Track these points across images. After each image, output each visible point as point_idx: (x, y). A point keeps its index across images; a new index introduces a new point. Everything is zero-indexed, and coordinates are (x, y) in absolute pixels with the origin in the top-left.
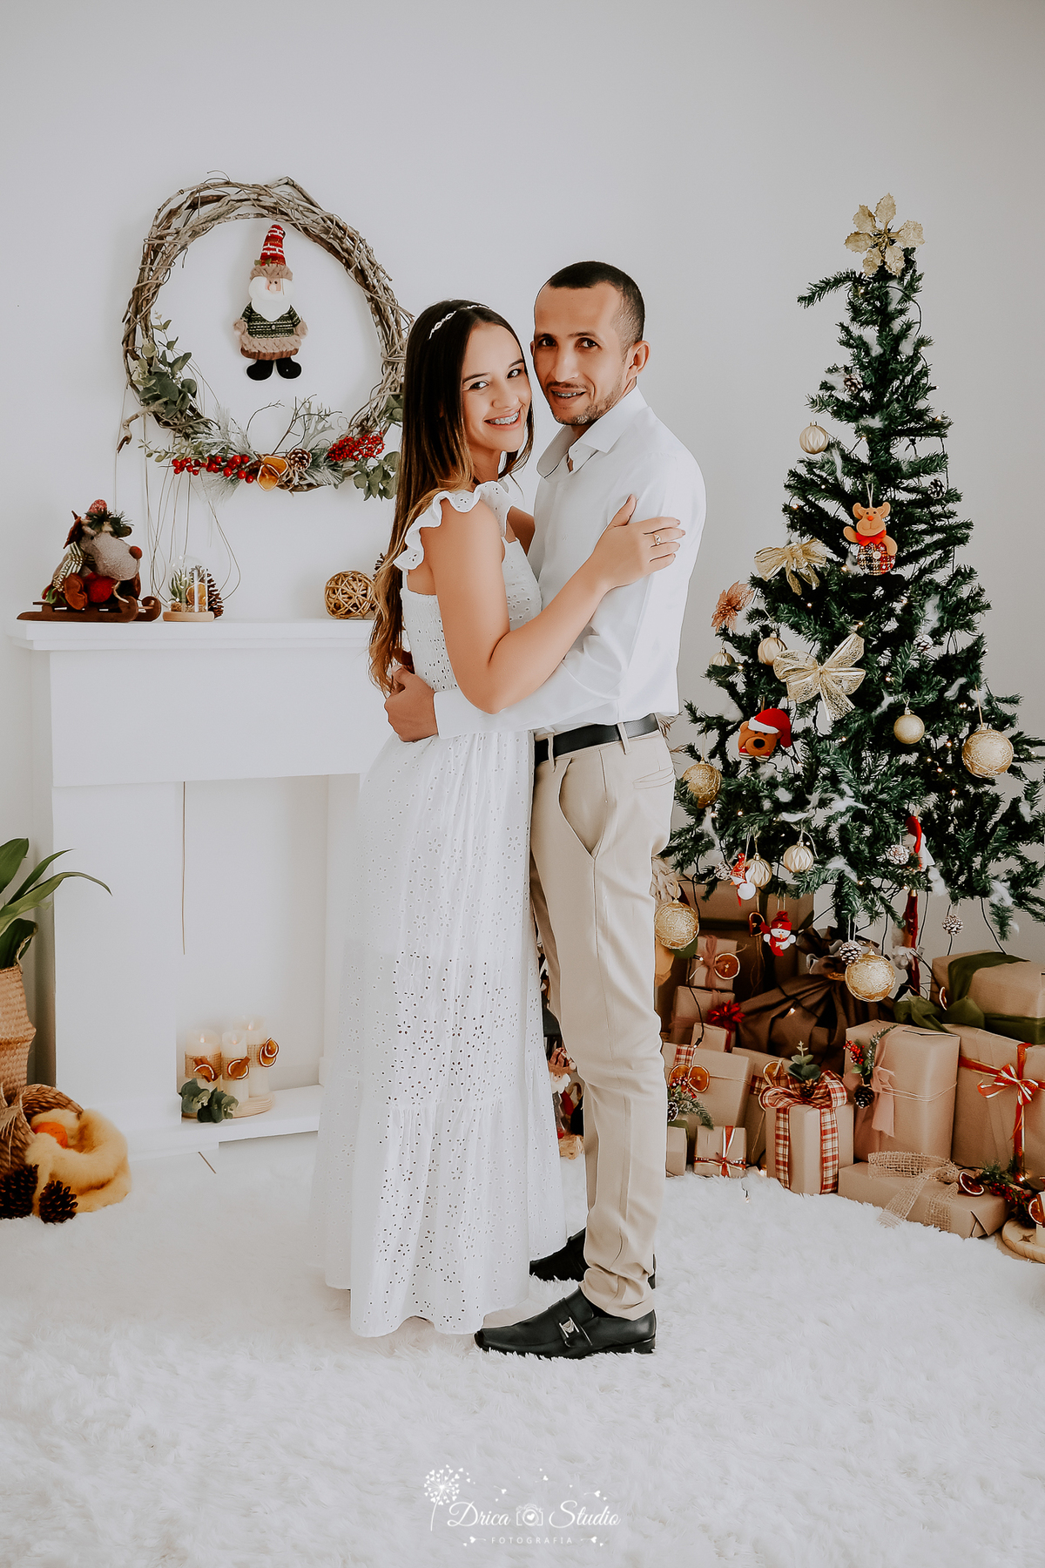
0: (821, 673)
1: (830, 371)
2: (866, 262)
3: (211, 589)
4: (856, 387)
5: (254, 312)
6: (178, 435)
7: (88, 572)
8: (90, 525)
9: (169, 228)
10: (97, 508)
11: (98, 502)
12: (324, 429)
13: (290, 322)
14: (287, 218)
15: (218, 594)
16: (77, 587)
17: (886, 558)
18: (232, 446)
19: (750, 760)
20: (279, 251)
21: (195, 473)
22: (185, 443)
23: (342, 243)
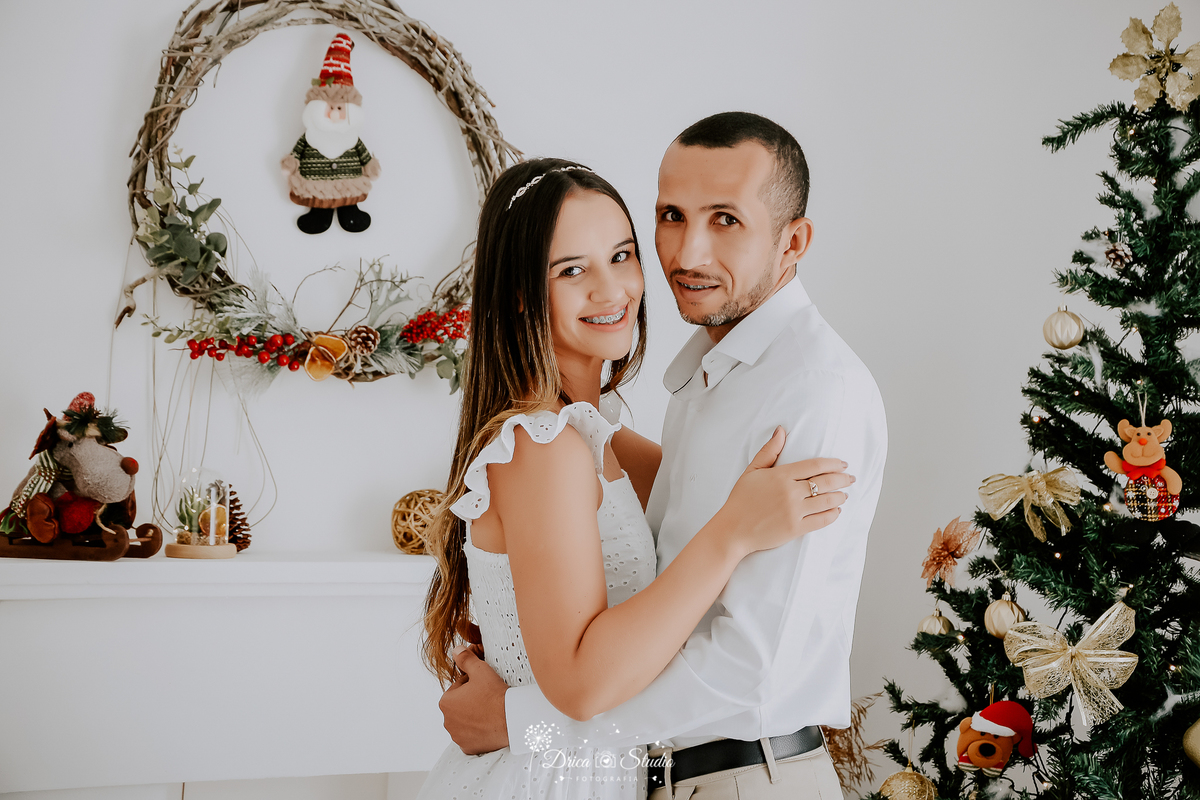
0: (1072, 657)
1: (1088, 237)
2: (1138, 93)
3: (235, 512)
4: (1122, 260)
5: (309, 146)
6: (199, 305)
7: (62, 491)
8: (68, 428)
9: (197, 36)
10: (81, 404)
11: (82, 396)
12: (399, 300)
13: (358, 159)
14: (356, 25)
15: (245, 519)
16: (44, 512)
17: (1166, 497)
18: (271, 322)
19: (975, 773)
20: (346, 67)
21: (220, 357)
22: (208, 316)
23: (430, 57)
